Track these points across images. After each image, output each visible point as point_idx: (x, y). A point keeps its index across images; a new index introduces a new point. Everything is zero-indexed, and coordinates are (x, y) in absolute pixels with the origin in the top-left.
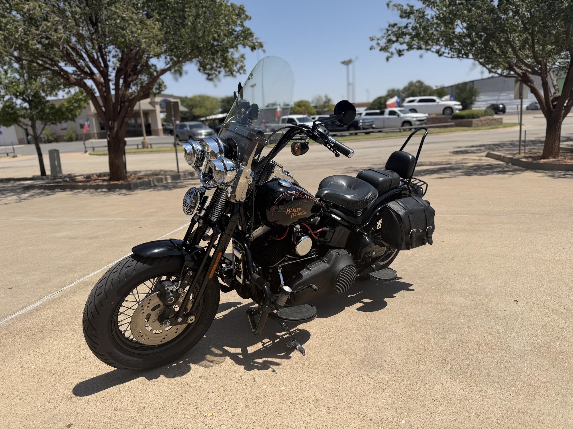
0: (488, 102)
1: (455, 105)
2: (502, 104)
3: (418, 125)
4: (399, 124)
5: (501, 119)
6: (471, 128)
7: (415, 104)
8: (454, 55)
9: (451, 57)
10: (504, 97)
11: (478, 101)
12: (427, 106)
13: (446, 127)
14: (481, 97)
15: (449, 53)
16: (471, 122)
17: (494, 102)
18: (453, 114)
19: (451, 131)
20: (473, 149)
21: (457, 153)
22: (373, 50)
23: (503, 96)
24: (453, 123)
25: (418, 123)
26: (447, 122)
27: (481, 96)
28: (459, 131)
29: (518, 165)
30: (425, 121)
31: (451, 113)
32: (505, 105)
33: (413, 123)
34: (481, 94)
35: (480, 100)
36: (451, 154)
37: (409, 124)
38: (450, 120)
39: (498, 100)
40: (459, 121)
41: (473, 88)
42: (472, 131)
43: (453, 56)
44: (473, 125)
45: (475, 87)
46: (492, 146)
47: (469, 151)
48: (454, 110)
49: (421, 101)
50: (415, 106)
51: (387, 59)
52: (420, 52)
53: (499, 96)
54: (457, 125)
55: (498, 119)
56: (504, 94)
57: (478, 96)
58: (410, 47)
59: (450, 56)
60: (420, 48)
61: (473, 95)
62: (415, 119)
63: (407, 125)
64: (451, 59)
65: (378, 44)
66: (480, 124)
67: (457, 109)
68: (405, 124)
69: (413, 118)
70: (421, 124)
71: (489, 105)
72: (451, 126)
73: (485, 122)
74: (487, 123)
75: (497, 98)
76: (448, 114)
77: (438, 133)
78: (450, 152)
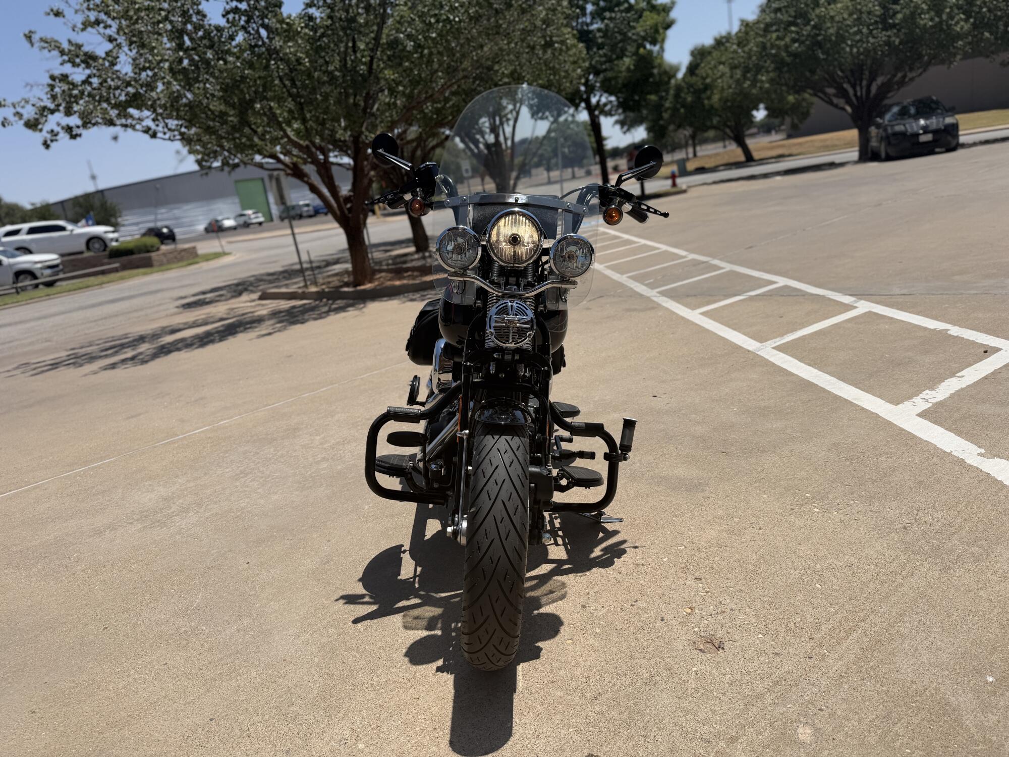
0: (141, 226)
1: (106, 232)
2: (166, 227)
3: (50, 276)
4: (10, 278)
5: (194, 248)
6: (155, 269)
7: (22, 237)
8: (174, 136)
9: (169, 139)
10: (165, 216)
11: (123, 225)
12: (51, 238)
13: (103, 273)
14: (126, 218)
15: (165, 133)
16: (150, 258)
17: (151, 225)
18: (108, 249)
19: (122, 278)
20: (209, 296)
21: (189, 306)
22: (9, 128)
23: (162, 214)
24: (116, 265)
25: (48, 272)
26: (102, 265)
27: (126, 216)
28: (137, 275)
29: (343, 298)
30: (61, 267)
31: (102, 248)
32: (172, 227)
33: (38, 274)
34: (124, 213)
35: (126, 223)
36: (181, 310)
37: (29, 277)
38: (106, 261)
39: (156, 220)
40: (125, 259)
41: (106, 202)
42: (160, 273)
43: (172, 138)
44: (155, 263)
45: (109, 202)
46: (233, 287)
47: (207, 300)
48: (108, 242)
49: (32, 231)
50: (24, 241)
51: (46, 145)
52: (112, 130)
53: (156, 214)
54: (124, 267)
55: (189, 249)
56: (163, 211)
57: (120, 216)
58: (87, 123)
59: (167, 136)
60: (111, 123)
61: (111, 216)
62: (39, 266)
63: (26, 278)
64: (169, 142)
65: (19, 115)
66: (165, 260)
67: (112, 240)
68: (22, 277)
69: (36, 263)
70: (57, 274)
71: (143, 231)
72: (116, 270)
73: (171, 256)
74: (176, 258)
75: (152, 217)
76: (99, 249)
77: (101, 284)
78: (177, 307)
